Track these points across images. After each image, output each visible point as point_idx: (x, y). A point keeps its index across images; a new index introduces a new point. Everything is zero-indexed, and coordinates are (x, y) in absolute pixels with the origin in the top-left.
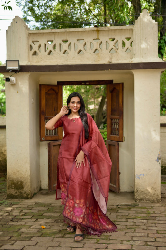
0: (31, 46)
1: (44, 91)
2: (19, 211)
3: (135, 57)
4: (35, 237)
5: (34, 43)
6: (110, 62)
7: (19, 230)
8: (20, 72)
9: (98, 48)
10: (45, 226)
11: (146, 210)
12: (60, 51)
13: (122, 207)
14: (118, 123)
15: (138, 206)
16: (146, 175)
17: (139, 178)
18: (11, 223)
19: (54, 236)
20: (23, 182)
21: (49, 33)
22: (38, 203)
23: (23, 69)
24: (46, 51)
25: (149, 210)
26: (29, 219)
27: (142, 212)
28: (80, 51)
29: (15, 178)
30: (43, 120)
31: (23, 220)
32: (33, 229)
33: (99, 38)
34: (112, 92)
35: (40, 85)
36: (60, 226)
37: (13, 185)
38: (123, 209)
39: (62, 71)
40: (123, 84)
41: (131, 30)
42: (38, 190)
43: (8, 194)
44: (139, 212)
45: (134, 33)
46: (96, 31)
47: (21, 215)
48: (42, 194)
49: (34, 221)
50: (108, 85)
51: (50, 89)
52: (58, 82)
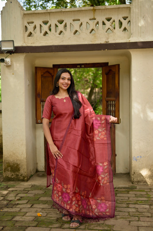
0: (26, 27)
1: (40, 73)
2: (15, 195)
3: (132, 37)
4: (30, 228)
5: (29, 24)
6: (107, 42)
7: (13, 218)
8: (15, 53)
9: (95, 28)
10: (41, 213)
11: (145, 193)
12: (56, 32)
13: (120, 190)
14: (114, 106)
15: (136, 189)
16: (144, 157)
17: (136, 160)
18: (6, 210)
19: (51, 226)
20: (19, 165)
21: (44, 13)
22: (34, 186)
23: (17, 50)
24: (41, 32)
25: (148, 193)
26: (24, 204)
27: (142, 196)
28: (76, 31)
29: (11, 160)
30: (39, 102)
31: (18, 206)
32: (29, 218)
33: (95, 18)
34: (107, 74)
35: (36, 68)
36: (57, 214)
37: (9, 168)
38: (121, 192)
39: (57, 52)
40: (119, 65)
41: (128, 8)
42: (35, 172)
43: (4, 176)
44: (138, 196)
45: (132, 11)
46: (92, 10)
47: (16, 199)
48: (39, 176)
49: (30, 207)
50: (104, 68)
51: (46, 72)
52: (54, 65)
